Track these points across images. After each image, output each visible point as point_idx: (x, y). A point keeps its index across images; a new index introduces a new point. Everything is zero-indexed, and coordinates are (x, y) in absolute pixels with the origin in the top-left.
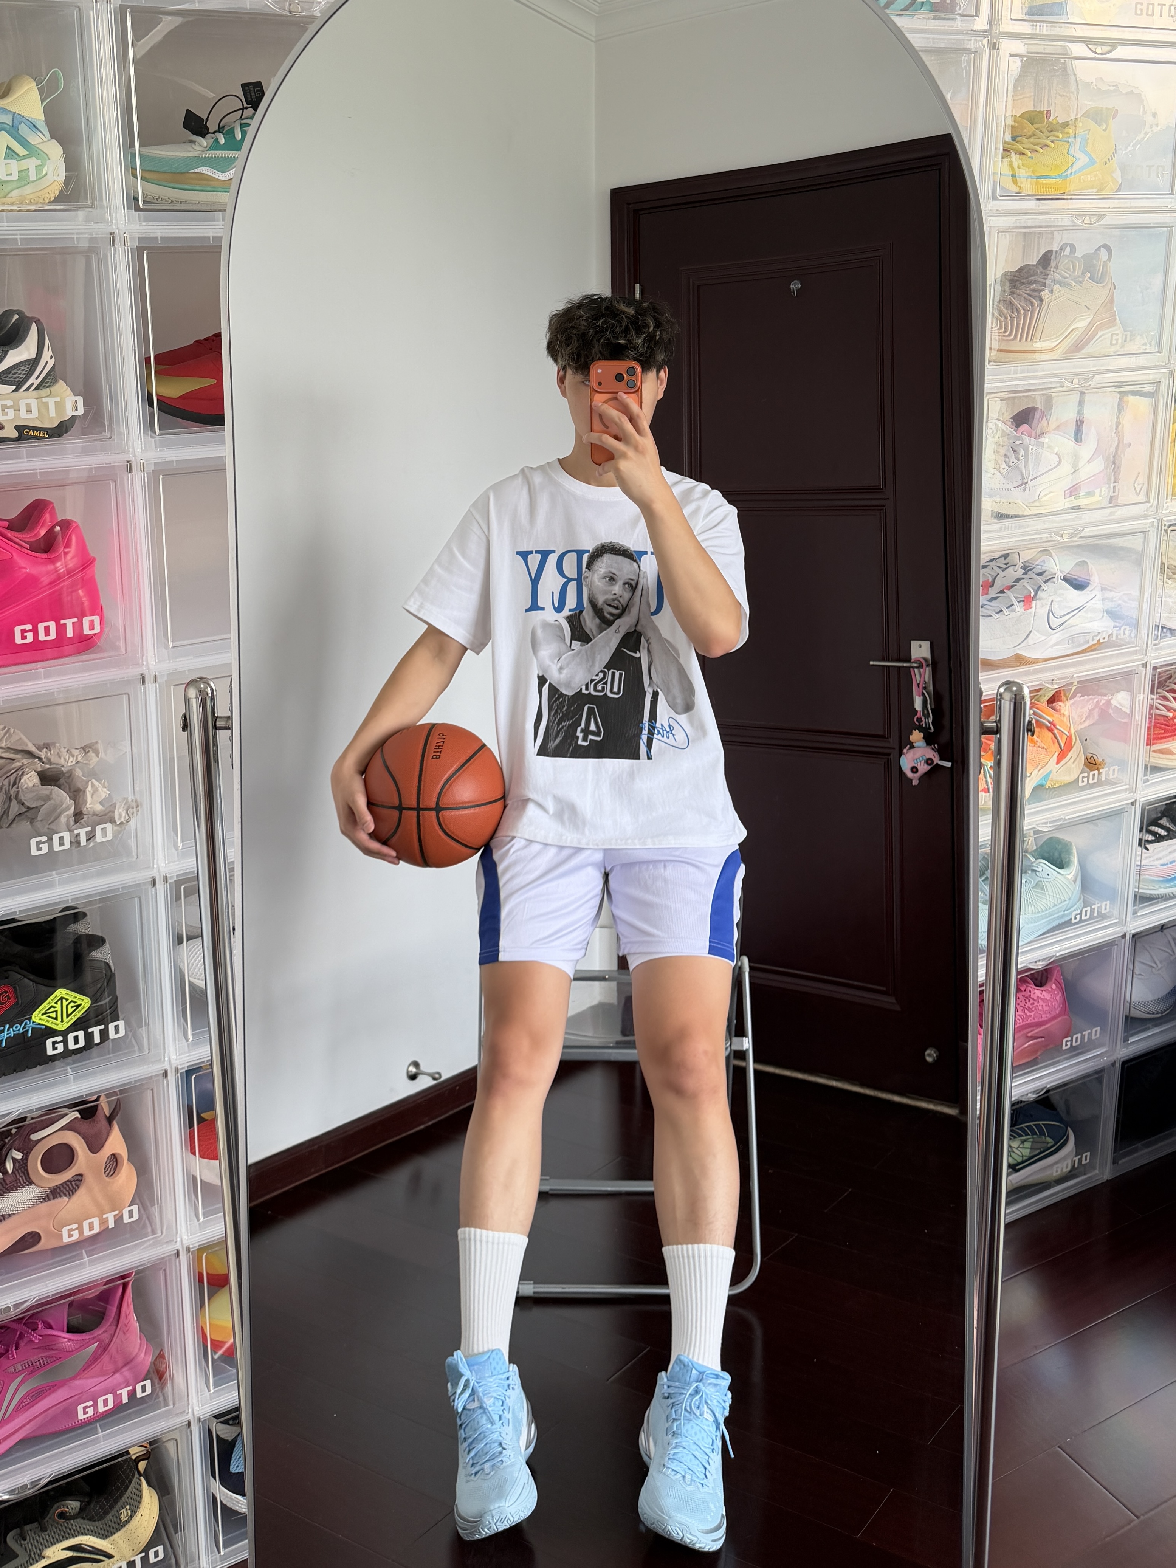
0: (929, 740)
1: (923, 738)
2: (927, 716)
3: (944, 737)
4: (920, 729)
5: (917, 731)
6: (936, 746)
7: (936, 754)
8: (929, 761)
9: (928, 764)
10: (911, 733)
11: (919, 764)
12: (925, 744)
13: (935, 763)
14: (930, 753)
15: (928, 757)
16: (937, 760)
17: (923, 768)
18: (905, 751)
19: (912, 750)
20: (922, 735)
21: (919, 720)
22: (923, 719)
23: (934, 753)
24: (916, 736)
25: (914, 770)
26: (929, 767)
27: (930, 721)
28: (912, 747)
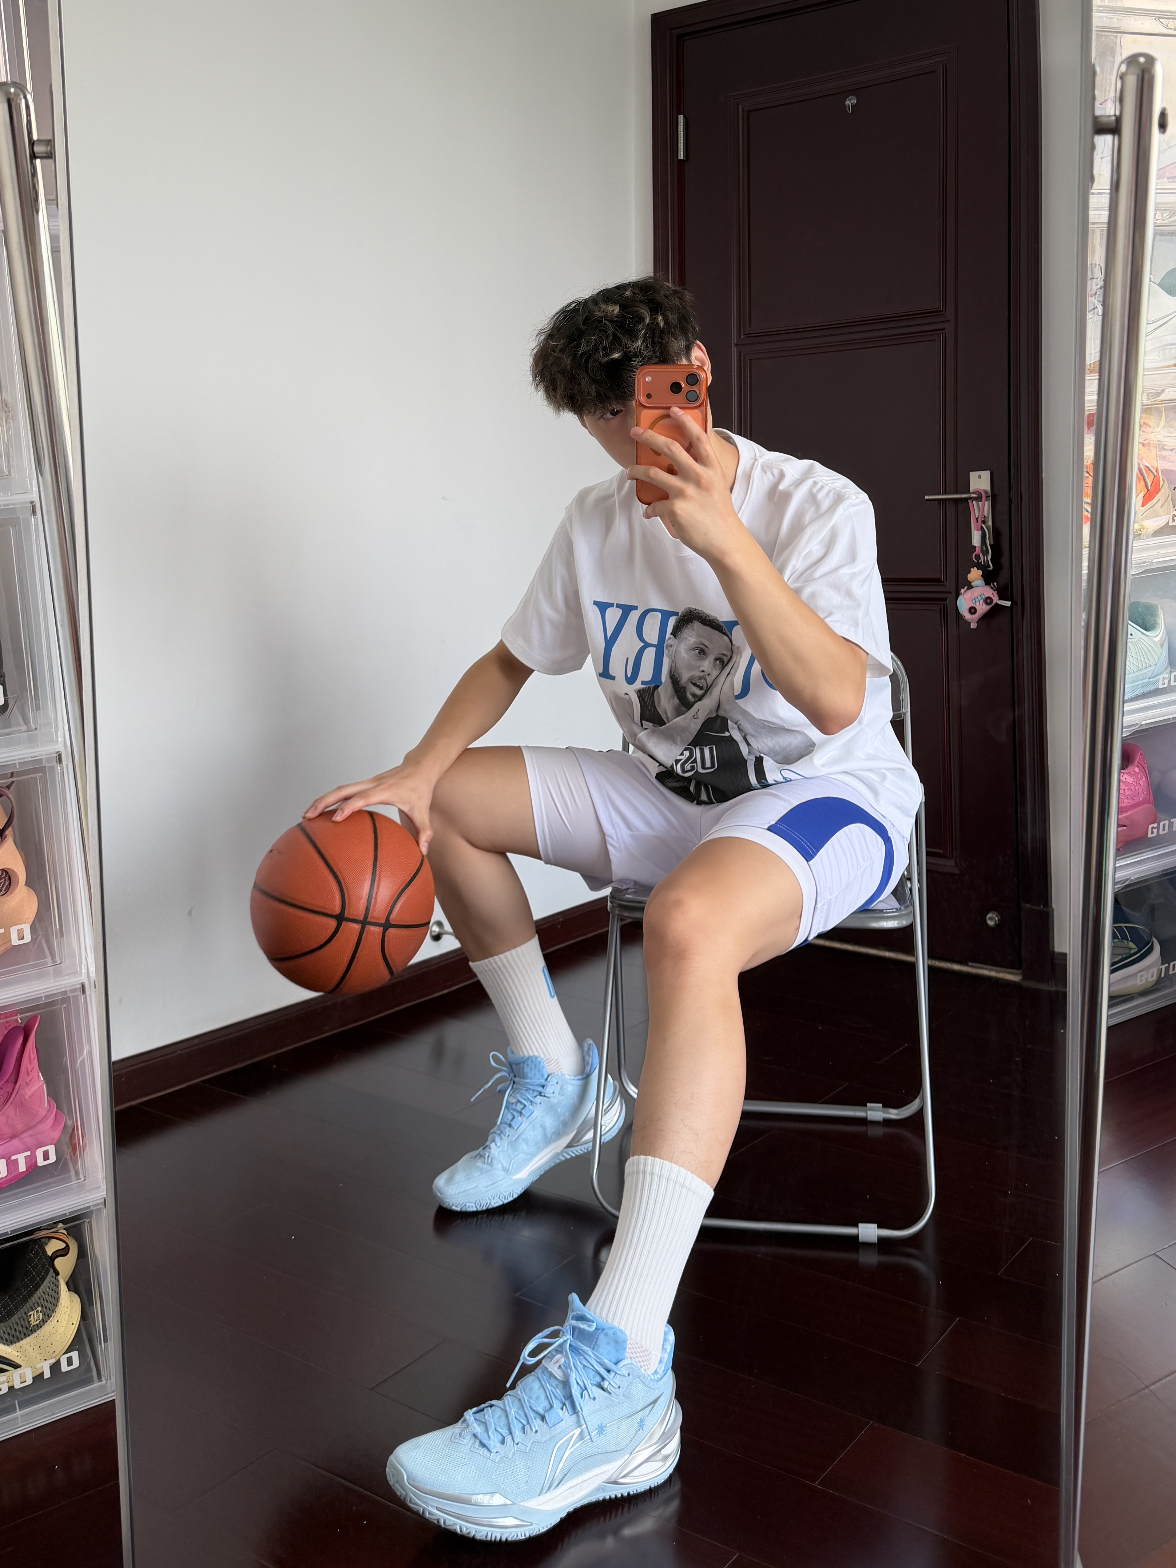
0: (988, 578)
1: (982, 576)
2: (985, 553)
3: (1004, 576)
4: (979, 566)
5: (975, 568)
6: (995, 584)
7: (995, 593)
8: (988, 601)
9: (987, 604)
10: (969, 572)
11: (978, 603)
12: (984, 583)
13: (994, 602)
14: (989, 592)
15: (987, 596)
16: (996, 600)
17: (982, 608)
18: (962, 591)
19: (970, 591)
20: (980, 572)
21: (978, 557)
22: (981, 555)
23: (993, 591)
24: (975, 575)
25: (972, 610)
26: (989, 607)
27: (989, 558)
28: (970, 587)
